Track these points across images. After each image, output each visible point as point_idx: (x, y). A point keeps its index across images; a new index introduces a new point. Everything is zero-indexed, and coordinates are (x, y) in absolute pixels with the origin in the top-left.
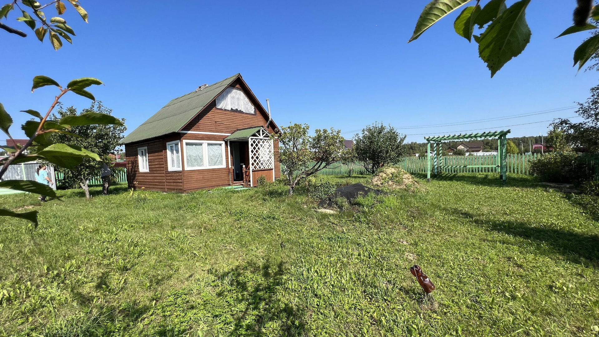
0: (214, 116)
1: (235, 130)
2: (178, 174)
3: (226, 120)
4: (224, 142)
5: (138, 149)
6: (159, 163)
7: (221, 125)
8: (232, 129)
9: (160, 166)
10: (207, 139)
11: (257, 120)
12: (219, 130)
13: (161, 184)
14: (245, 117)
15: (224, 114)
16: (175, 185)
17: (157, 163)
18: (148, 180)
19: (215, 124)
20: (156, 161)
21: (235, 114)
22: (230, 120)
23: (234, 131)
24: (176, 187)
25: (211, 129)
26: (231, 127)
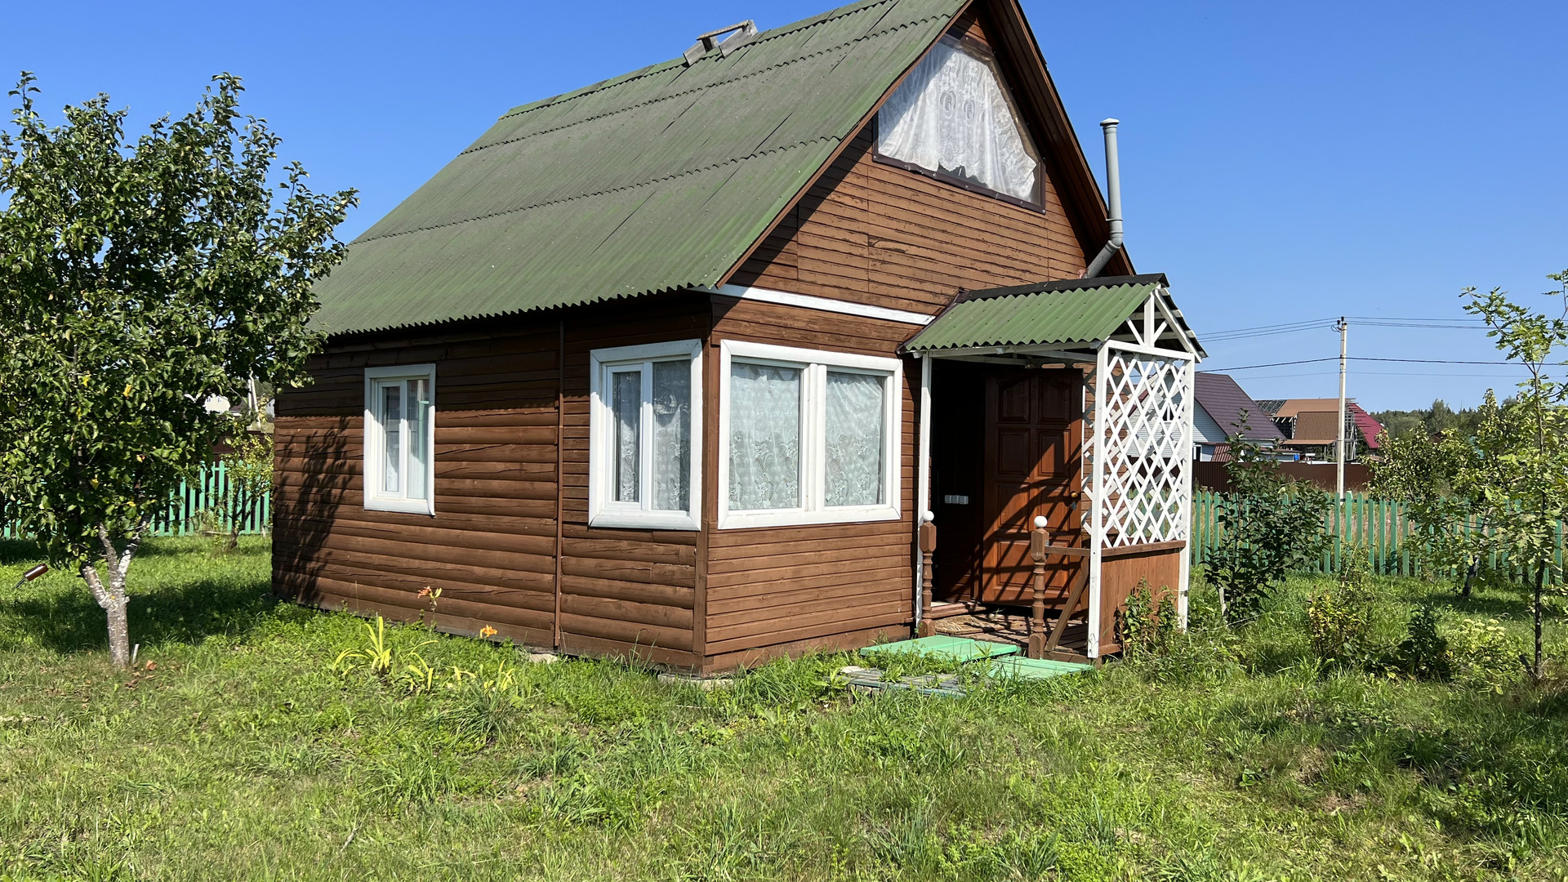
0: (864, 206)
1: (952, 292)
2: (661, 549)
3: (917, 230)
4: (897, 365)
5: (369, 373)
6: (516, 466)
7: (896, 258)
8: (938, 289)
9: (527, 485)
10: (826, 339)
11: (1044, 243)
12: (883, 290)
13: (518, 596)
14: (996, 219)
15: (908, 194)
16: (634, 614)
17: (500, 466)
18: (416, 563)
19: (865, 252)
20: (496, 451)
21: (957, 198)
22: (932, 234)
23: (943, 300)
24: (637, 630)
25: (844, 283)
26: (936, 278)
